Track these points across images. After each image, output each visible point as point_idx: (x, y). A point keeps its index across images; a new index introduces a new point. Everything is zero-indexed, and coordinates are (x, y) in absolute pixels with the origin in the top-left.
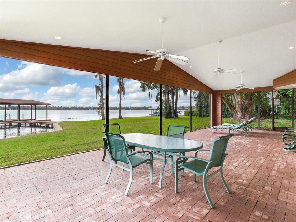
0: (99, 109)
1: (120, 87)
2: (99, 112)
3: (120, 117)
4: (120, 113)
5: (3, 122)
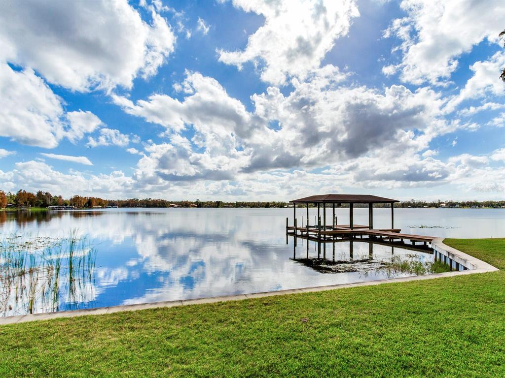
5: (332, 230)
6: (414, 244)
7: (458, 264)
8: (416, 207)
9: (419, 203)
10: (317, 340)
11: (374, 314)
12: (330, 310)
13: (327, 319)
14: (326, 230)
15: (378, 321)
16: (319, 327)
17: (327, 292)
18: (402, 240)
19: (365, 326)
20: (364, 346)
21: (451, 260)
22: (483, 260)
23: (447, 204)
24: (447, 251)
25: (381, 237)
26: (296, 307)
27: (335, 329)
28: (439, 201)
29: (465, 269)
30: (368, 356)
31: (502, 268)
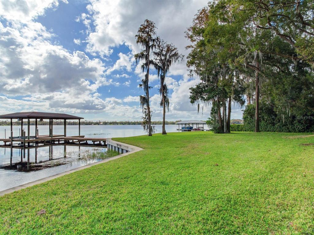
0: (144, 123)
1: (164, 98)
2: (144, 127)
3: (164, 133)
4: (164, 127)
5: (34, 139)
6: (94, 143)
7: (122, 150)
8: (87, 125)
9: (89, 122)
10: (67, 227)
11: (101, 187)
12: (64, 194)
13: (65, 203)
14: (30, 139)
15: (107, 190)
16: (62, 213)
17: (52, 181)
18: (86, 141)
19: (102, 197)
20: (112, 213)
21: (118, 148)
22: (135, 146)
23: (103, 123)
24: (116, 144)
25: (73, 141)
26: (25, 203)
27: (78, 209)
28: (100, 121)
29: (127, 151)
30: (119, 220)
31: (144, 148)
